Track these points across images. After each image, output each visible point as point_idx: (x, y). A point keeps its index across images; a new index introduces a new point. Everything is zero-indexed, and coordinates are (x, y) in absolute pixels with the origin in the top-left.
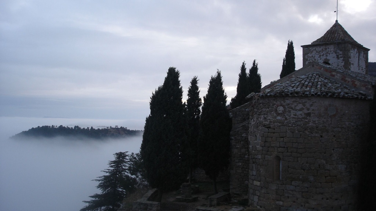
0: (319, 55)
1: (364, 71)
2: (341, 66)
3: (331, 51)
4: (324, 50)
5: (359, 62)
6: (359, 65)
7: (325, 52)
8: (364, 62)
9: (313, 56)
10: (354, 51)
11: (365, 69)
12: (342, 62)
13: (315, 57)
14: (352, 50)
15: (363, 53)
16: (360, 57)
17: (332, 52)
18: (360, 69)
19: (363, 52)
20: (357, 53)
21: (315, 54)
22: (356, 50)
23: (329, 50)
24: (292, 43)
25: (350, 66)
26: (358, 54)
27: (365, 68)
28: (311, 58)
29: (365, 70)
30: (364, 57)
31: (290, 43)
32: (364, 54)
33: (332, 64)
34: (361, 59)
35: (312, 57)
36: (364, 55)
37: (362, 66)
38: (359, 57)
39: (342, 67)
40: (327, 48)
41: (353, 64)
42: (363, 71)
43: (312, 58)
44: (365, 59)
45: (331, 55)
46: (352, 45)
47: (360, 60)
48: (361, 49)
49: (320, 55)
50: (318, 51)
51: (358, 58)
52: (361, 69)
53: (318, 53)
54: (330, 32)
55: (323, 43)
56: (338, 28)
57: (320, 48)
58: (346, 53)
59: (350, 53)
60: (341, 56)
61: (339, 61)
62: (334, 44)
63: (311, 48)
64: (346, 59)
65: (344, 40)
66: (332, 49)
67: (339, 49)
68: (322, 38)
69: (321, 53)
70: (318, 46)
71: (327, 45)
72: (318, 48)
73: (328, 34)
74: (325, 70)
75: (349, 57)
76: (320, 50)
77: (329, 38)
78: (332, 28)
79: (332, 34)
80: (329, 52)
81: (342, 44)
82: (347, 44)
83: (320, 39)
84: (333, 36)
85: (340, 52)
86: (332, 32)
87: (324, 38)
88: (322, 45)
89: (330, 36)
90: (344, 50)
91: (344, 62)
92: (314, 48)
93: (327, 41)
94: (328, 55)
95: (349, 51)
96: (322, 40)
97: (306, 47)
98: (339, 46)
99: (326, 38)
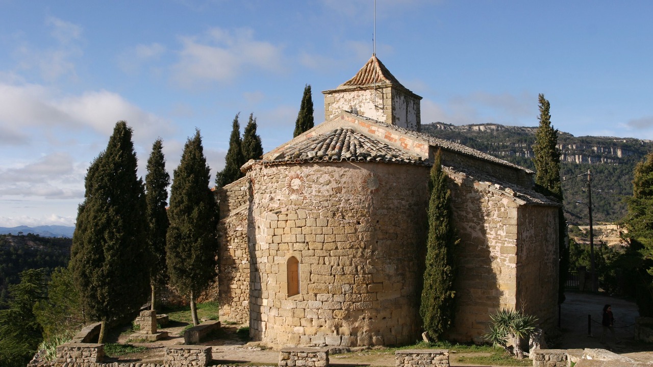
0: (350, 105)
1: (414, 129)
3: (366, 99)
4: (356, 97)
5: (407, 116)
6: (407, 120)
7: (358, 101)
8: (415, 116)
10: (400, 99)
12: (383, 116)
14: (397, 98)
15: (412, 102)
17: (368, 101)
19: (413, 100)
21: (343, 103)
22: (402, 98)
23: (364, 97)
24: (310, 88)
25: (395, 122)
26: (405, 103)
27: (416, 124)
28: (337, 110)
29: (416, 128)
30: (413, 108)
32: (414, 103)
34: (410, 111)
35: (339, 108)
37: (411, 123)
38: (407, 109)
40: (360, 94)
41: (398, 119)
44: (415, 112)
45: (366, 104)
46: (396, 91)
47: (409, 113)
48: (410, 97)
50: (348, 100)
51: (405, 110)
52: (411, 126)
53: (347, 103)
54: (364, 70)
55: (355, 87)
56: (377, 65)
57: (350, 94)
58: (389, 102)
59: (394, 102)
60: (382, 106)
61: (378, 113)
62: (371, 88)
63: (336, 95)
64: (390, 111)
65: (385, 82)
66: (369, 97)
67: (377, 97)
68: (353, 80)
69: (352, 102)
70: (346, 91)
71: (360, 90)
72: (347, 95)
73: (361, 74)
74: (361, 123)
75: (393, 109)
76: (349, 98)
77: (363, 81)
78: (367, 65)
79: (367, 74)
80: (364, 101)
81: (382, 88)
82: (390, 89)
83: (350, 82)
84: (369, 77)
85: (379, 100)
86: (368, 70)
87: (356, 80)
88: (354, 90)
89: (364, 76)
90: (385, 97)
91: (387, 116)
92: (342, 94)
93: (360, 84)
94: (362, 105)
95: (393, 99)
96: (352, 83)
97: (329, 94)
98: (378, 92)
99: (359, 80)
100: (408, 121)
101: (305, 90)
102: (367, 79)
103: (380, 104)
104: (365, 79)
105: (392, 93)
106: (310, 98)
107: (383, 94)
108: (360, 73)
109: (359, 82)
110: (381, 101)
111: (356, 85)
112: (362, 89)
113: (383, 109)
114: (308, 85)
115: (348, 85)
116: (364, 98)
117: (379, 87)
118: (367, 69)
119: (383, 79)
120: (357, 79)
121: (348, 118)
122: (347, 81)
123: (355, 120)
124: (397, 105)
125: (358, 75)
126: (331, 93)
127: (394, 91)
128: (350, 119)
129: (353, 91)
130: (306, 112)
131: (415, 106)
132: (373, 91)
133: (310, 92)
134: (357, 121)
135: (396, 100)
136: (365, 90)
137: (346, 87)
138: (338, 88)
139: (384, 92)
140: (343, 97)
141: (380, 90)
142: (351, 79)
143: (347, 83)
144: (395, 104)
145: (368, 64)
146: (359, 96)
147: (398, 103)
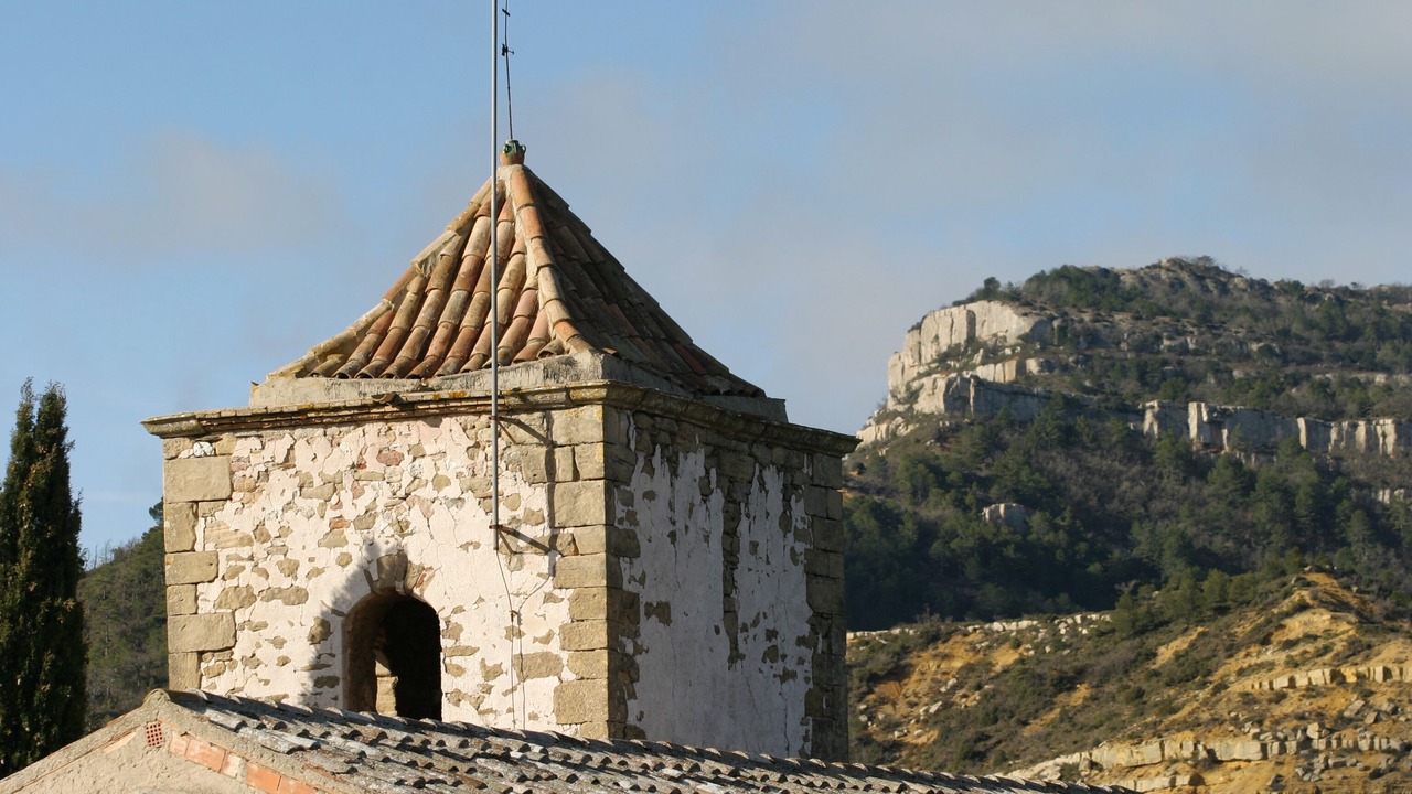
0: (331, 514)
1: (791, 665)
2: (547, 640)
3: (440, 482)
4: (373, 465)
5: (729, 583)
6: (730, 612)
7: (386, 490)
8: (797, 573)
9: (272, 528)
10: (674, 473)
11: (801, 641)
12: (549, 598)
13: (288, 541)
14: (650, 470)
15: (773, 480)
16: (744, 524)
17: (453, 491)
18: (742, 647)
19: (783, 468)
20: (706, 496)
21: (289, 505)
22: (694, 464)
23: (426, 467)
24: (54, 409)
25: (635, 635)
26: (717, 499)
27: (806, 630)
28: (245, 552)
29: (807, 653)
30: (785, 522)
31: (37, 406)
32: (788, 490)
33: (456, 611)
34: (754, 546)
35: (260, 533)
36: (786, 499)
37: (764, 624)
38: (730, 533)
39: (554, 647)
40: (400, 446)
41: (662, 612)
42: (779, 667)
43: (258, 549)
44: (800, 547)
45: (441, 514)
46: (646, 421)
47: (745, 558)
48: (759, 451)
49: (338, 524)
50: (318, 482)
51: (716, 544)
52: (754, 646)
53: (316, 502)
54: (440, 267)
55: (372, 388)
56: (525, 225)
57: (334, 443)
58: (591, 501)
59: (629, 501)
60: (541, 532)
61: (518, 580)
62: (475, 406)
63: (242, 446)
64: (592, 563)
65: (571, 363)
66: (457, 462)
67: (515, 465)
68: (363, 332)
69: (346, 495)
70: (308, 423)
71: (399, 419)
72: (316, 452)
73: (422, 295)
74: (258, 776)
75: (620, 546)
76: (330, 472)
77: (426, 341)
78: (465, 231)
79: (457, 295)
80: (427, 492)
81: (546, 409)
82: (594, 413)
83: (344, 347)
84: (469, 320)
85: (525, 490)
86: (465, 267)
87: (383, 333)
88: (357, 416)
89: (439, 309)
90: (563, 470)
91: (575, 600)
92: (279, 443)
93: (403, 372)
94: (415, 517)
95: (614, 480)
96: (357, 355)
97: (195, 435)
98: (521, 434)
99: (405, 334)
100: (744, 616)
101: (24, 422)
102: (455, 331)
103: (532, 518)
104: (441, 333)
105: (607, 443)
106: (59, 474)
107: (552, 445)
108: (413, 286)
109: (404, 354)
110: (536, 498)
111: (378, 372)
112: (408, 410)
113: (549, 548)
114: (40, 390)
115: (328, 373)
116: (428, 474)
117: (525, 402)
118: (458, 260)
119: (563, 333)
120: (393, 332)
121: (183, 742)
122: (323, 344)
123: (227, 753)
124: (650, 521)
125: (398, 298)
126: (209, 428)
127: (624, 423)
128: (198, 746)
129: (355, 421)
130: (29, 579)
131: (798, 509)
132: (484, 428)
133: (62, 433)
134: (235, 761)
135: (639, 482)
136: (434, 419)
137: (315, 392)
138: (257, 402)
139: (559, 436)
140: (287, 463)
141: (533, 419)
142: (347, 329)
143: (323, 355)
144: (631, 517)
145: (472, 220)
146: (390, 459)
147: (661, 503)
